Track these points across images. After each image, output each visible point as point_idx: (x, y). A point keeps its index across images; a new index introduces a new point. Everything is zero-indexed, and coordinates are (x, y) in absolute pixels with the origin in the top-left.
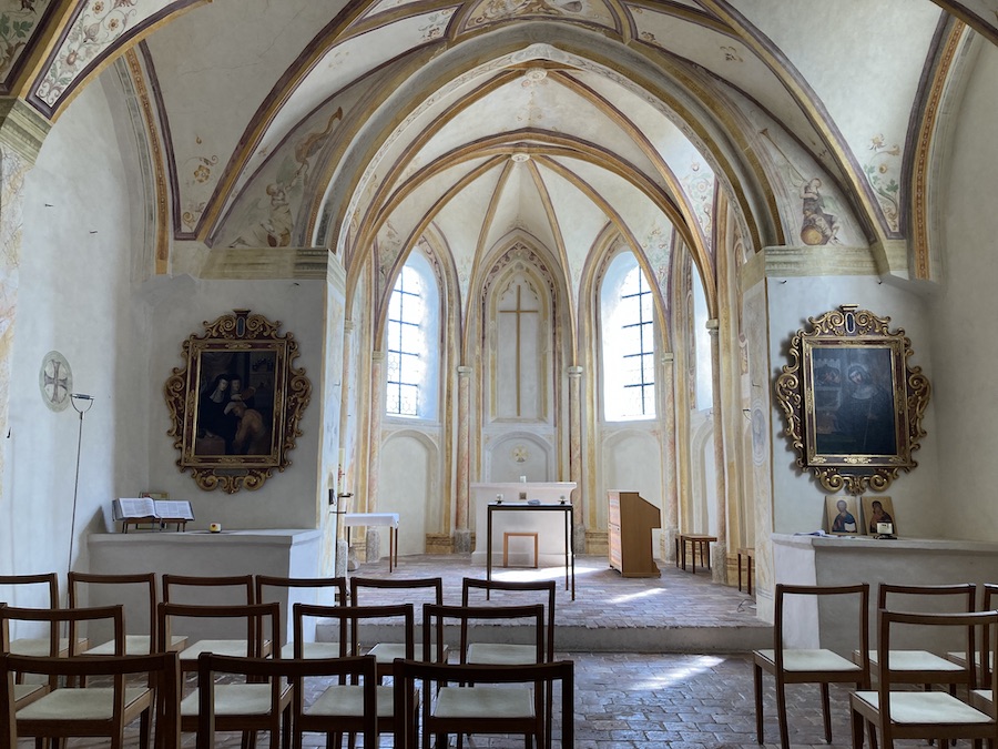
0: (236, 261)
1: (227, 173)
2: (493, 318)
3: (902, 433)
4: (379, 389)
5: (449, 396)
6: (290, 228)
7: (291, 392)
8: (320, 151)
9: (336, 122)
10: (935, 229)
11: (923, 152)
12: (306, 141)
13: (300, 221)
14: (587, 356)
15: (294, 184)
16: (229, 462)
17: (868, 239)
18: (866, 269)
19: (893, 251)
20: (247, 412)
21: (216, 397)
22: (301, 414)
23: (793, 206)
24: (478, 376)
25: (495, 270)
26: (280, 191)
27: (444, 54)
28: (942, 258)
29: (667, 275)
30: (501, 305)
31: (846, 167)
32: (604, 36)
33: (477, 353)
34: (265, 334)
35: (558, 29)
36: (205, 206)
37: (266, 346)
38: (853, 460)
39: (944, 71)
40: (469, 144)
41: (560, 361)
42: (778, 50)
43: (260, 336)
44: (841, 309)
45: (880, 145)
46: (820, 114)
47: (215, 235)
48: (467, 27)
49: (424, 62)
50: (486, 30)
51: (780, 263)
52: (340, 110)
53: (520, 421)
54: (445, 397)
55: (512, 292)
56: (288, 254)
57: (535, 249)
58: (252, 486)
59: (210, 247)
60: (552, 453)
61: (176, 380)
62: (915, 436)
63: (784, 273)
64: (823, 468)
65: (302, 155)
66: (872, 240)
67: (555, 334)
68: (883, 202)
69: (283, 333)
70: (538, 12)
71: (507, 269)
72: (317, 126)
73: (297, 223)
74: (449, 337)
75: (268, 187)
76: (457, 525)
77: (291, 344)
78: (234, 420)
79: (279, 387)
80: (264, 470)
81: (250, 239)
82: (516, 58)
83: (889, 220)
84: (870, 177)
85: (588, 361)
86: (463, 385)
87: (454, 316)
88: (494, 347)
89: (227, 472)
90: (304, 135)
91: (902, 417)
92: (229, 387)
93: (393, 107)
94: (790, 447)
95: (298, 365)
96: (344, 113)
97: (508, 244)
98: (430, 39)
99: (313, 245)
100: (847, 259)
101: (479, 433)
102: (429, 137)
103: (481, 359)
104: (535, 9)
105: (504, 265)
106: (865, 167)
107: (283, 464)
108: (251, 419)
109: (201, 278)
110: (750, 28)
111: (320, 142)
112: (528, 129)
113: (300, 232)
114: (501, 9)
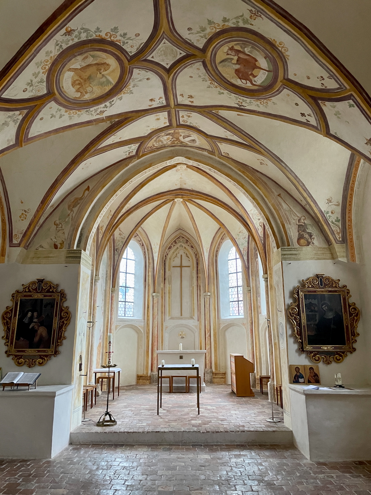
0: (39, 256)
1: (35, 216)
2: (169, 270)
3: (348, 334)
4: (114, 306)
5: (148, 307)
6: (64, 240)
7: (61, 318)
8: (79, 205)
9: (87, 192)
10: (357, 239)
11: (350, 205)
12: (72, 201)
13: (69, 237)
14: (213, 287)
15: (67, 220)
16: (31, 352)
17: (328, 243)
18: (328, 257)
19: (339, 249)
20: (40, 328)
21: (26, 320)
22: (65, 329)
23: (293, 228)
24: (162, 297)
25: (170, 248)
26: (60, 224)
27: (136, 162)
28: (361, 253)
29: (247, 251)
30: (173, 264)
31: (316, 211)
32: (207, 154)
33: (162, 287)
34: (51, 290)
35: (187, 150)
36: (24, 231)
37: (50, 296)
38: (325, 348)
39: (357, 170)
40: (154, 196)
41: (200, 290)
42: (282, 161)
43: (48, 291)
44: (317, 276)
45: (330, 202)
46: (303, 189)
47: (29, 244)
48: (146, 150)
49: (127, 166)
50: (154, 151)
51: (288, 254)
52: (89, 187)
53: (182, 319)
54: (146, 308)
55: (178, 258)
56: (63, 252)
57: (188, 238)
58: (40, 364)
59: (27, 249)
60: (197, 334)
61: (8, 312)
62: (354, 336)
63: (290, 259)
64: (311, 352)
65: (71, 207)
66: (330, 244)
67: (198, 277)
68: (334, 227)
69: (59, 290)
70: (177, 143)
71: (175, 247)
72: (78, 194)
73: (68, 238)
74: (148, 279)
75: (55, 222)
76: (152, 370)
77: (63, 295)
78: (34, 331)
79: (56, 316)
80: (46, 356)
81: (45, 245)
82: (169, 163)
83: (337, 235)
84: (327, 216)
85: (213, 290)
86: (155, 302)
87: (151, 270)
88: (170, 284)
89: (29, 357)
90: (72, 198)
91: (347, 327)
92: (32, 316)
93: (113, 185)
94: (296, 342)
95: (65, 305)
96: (90, 189)
97: (176, 236)
98: (129, 156)
99: (75, 248)
100: (319, 252)
101: (162, 324)
102: (135, 194)
103: (163, 289)
104: (176, 142)
105: (174, 246)
106: (325, 211)
107: (56, 353)
108: (42, 331)
109: (22, 263)
110: (269, 152)
111: (79, 201)
112: (180, 189)
113: (69, 242)
114: (160, 143)
